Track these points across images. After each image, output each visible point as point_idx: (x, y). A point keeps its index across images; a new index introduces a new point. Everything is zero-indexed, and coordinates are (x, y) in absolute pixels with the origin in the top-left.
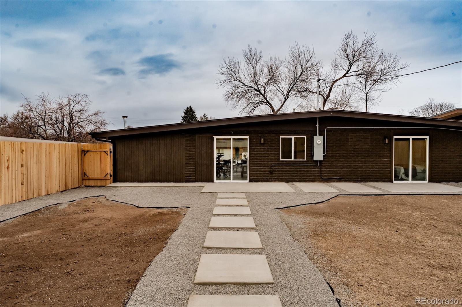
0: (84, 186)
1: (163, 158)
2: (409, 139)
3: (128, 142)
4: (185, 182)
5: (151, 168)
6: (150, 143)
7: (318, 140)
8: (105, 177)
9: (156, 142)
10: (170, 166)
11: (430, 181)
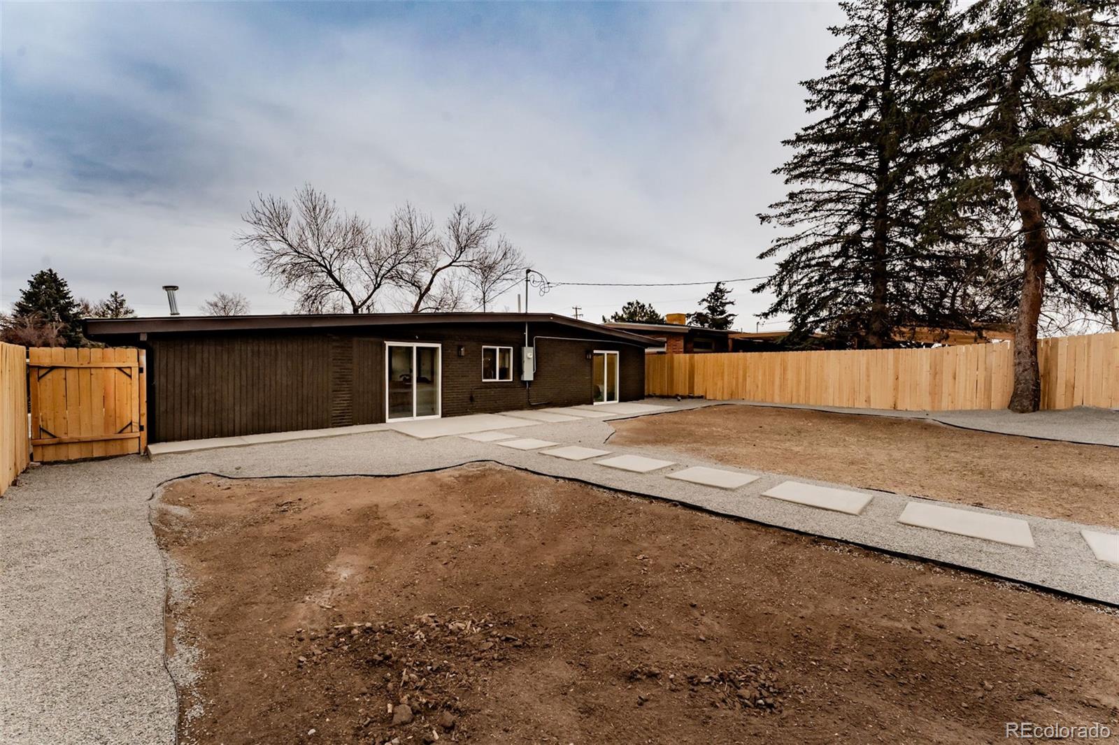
0: (38, 464)
1: (284, 382)
2: (603, 354)
3: (191, 346)
4: (333, 427)
5: (256, 403)
6: (253, 352)
7: (529, 353)
8: (120, 432)
9: (269, 349)
10: (300, 397)
11: (620, 401)
